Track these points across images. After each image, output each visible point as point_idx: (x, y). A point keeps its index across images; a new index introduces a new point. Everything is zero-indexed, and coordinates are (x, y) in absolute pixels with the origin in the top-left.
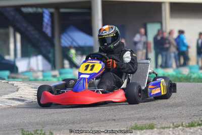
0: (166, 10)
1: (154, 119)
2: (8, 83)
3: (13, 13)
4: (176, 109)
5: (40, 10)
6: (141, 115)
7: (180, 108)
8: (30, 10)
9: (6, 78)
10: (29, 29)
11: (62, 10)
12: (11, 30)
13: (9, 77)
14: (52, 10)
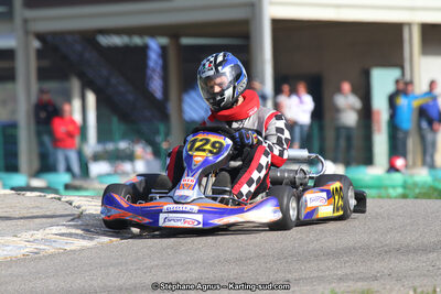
0: (414, 40)
1: (375, 278)
2: (59, 199)
3: (78, 47)
4: (424, 258)
5: (137, 40)
6: (348, 271)
7: (432, 256)
8: (117, 41)
9: (61, 188)
10: (114, 81)
11: (185, 41)
12: (76, 84)
13: (67, 187)
14: (164, 41)
